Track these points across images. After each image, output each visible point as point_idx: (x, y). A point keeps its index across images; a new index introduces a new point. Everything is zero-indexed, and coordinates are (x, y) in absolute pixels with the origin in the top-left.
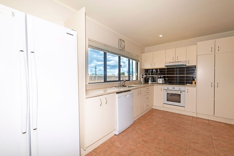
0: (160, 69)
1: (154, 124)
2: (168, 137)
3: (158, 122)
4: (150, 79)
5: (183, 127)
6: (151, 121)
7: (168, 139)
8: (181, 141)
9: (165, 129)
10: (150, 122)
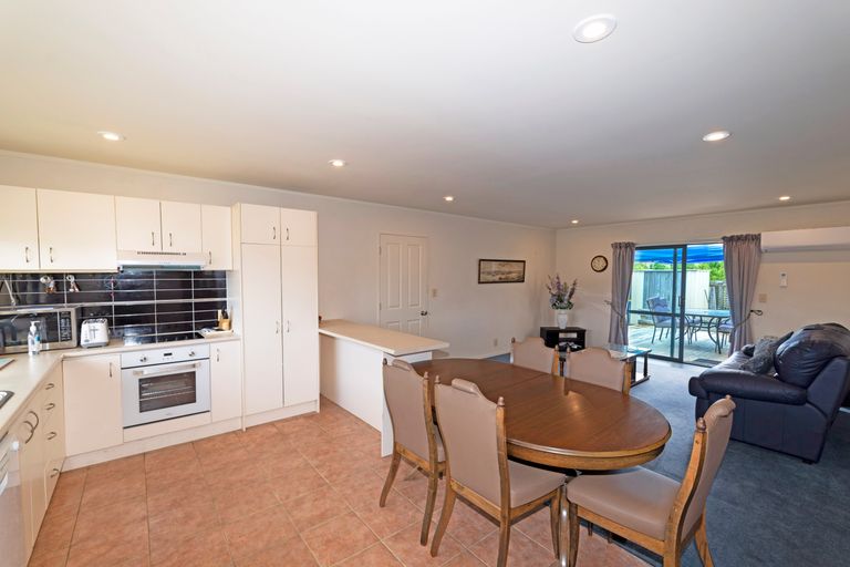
0: (75, 275)
1: (140, 538)
2: (231, 545)
3: (145, 518)
4: (33, 329)
5: (241, 481)
6: (111, 537)
7: (237, 548)
8: (270, 523)
9: (199, 525)
10: (114, 545)
